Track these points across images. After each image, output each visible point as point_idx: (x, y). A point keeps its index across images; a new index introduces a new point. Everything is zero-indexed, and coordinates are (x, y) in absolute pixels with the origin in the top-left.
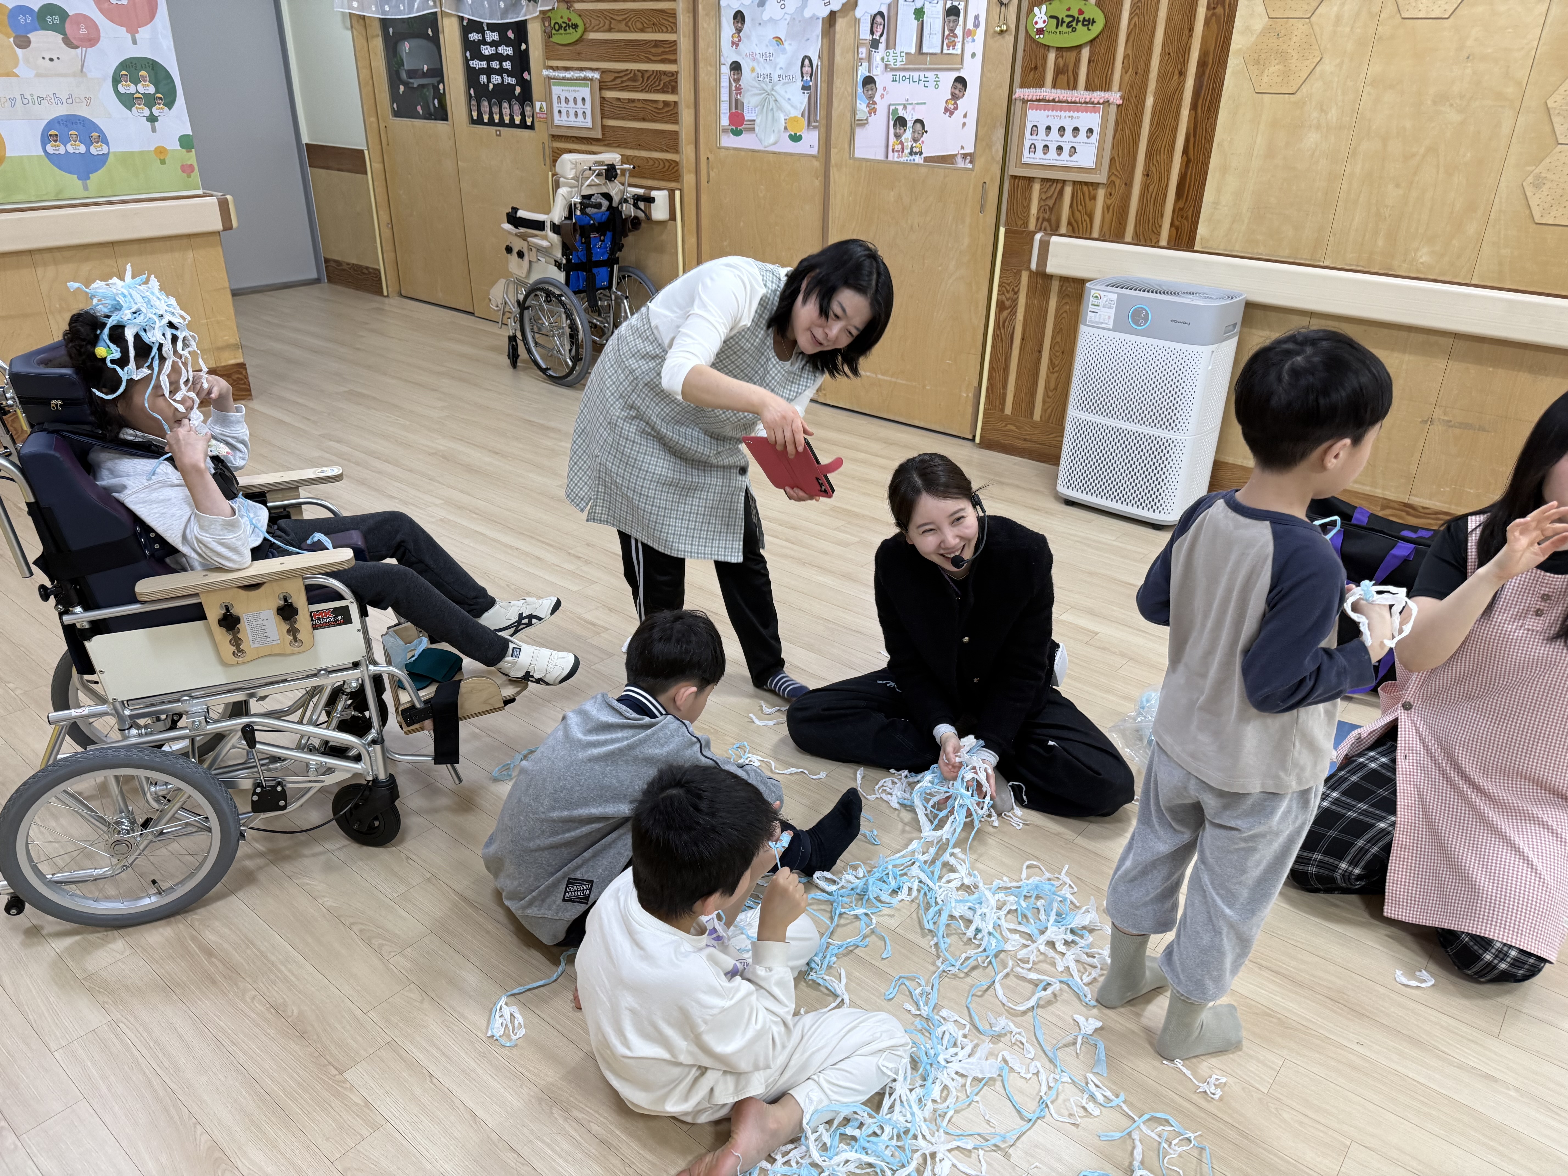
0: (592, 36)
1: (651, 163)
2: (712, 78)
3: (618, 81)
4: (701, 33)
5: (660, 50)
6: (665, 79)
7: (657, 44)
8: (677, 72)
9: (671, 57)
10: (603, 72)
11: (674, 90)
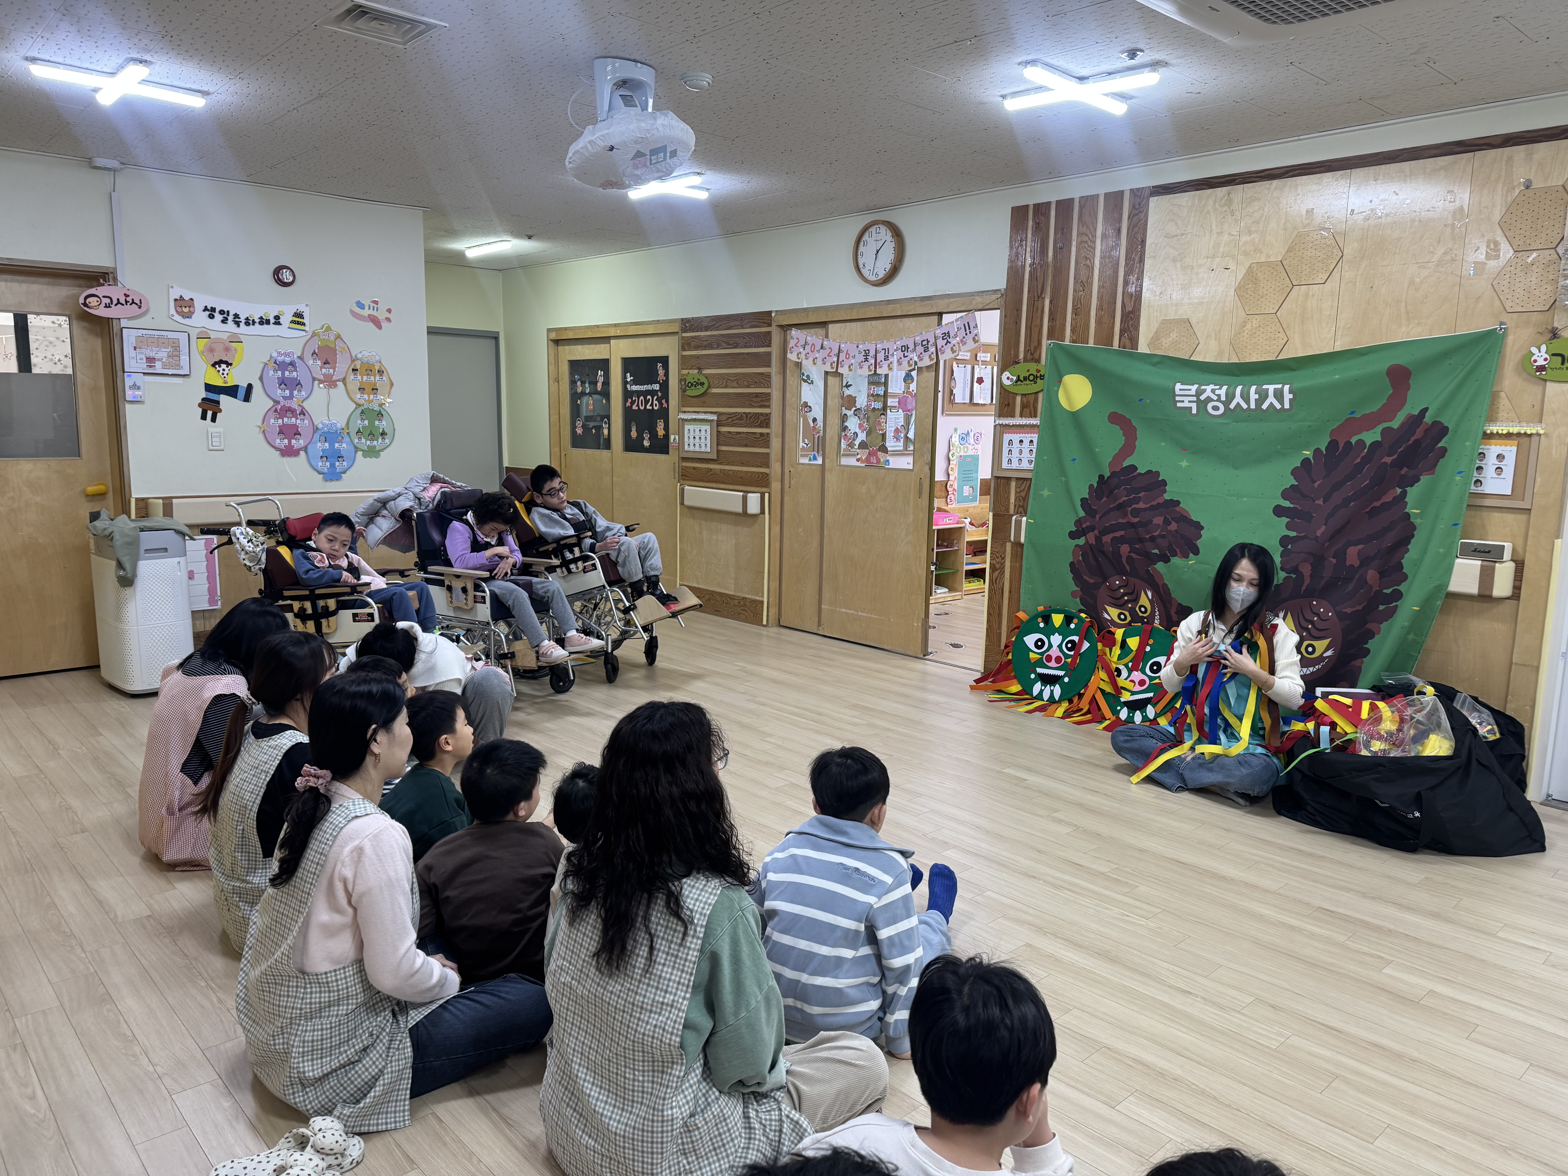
0: (714, 391)
1: (750, 475)
2: (795, 417)
3: (730, 420)
4: (788, 388)
5: (759, 399)
6: (762, 418)
7: (757, 395)
8: (770, 414)
9: (767, 404)
10: (719, 414)
11: (767, 425)
